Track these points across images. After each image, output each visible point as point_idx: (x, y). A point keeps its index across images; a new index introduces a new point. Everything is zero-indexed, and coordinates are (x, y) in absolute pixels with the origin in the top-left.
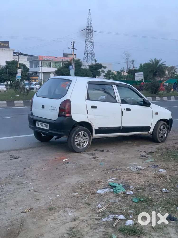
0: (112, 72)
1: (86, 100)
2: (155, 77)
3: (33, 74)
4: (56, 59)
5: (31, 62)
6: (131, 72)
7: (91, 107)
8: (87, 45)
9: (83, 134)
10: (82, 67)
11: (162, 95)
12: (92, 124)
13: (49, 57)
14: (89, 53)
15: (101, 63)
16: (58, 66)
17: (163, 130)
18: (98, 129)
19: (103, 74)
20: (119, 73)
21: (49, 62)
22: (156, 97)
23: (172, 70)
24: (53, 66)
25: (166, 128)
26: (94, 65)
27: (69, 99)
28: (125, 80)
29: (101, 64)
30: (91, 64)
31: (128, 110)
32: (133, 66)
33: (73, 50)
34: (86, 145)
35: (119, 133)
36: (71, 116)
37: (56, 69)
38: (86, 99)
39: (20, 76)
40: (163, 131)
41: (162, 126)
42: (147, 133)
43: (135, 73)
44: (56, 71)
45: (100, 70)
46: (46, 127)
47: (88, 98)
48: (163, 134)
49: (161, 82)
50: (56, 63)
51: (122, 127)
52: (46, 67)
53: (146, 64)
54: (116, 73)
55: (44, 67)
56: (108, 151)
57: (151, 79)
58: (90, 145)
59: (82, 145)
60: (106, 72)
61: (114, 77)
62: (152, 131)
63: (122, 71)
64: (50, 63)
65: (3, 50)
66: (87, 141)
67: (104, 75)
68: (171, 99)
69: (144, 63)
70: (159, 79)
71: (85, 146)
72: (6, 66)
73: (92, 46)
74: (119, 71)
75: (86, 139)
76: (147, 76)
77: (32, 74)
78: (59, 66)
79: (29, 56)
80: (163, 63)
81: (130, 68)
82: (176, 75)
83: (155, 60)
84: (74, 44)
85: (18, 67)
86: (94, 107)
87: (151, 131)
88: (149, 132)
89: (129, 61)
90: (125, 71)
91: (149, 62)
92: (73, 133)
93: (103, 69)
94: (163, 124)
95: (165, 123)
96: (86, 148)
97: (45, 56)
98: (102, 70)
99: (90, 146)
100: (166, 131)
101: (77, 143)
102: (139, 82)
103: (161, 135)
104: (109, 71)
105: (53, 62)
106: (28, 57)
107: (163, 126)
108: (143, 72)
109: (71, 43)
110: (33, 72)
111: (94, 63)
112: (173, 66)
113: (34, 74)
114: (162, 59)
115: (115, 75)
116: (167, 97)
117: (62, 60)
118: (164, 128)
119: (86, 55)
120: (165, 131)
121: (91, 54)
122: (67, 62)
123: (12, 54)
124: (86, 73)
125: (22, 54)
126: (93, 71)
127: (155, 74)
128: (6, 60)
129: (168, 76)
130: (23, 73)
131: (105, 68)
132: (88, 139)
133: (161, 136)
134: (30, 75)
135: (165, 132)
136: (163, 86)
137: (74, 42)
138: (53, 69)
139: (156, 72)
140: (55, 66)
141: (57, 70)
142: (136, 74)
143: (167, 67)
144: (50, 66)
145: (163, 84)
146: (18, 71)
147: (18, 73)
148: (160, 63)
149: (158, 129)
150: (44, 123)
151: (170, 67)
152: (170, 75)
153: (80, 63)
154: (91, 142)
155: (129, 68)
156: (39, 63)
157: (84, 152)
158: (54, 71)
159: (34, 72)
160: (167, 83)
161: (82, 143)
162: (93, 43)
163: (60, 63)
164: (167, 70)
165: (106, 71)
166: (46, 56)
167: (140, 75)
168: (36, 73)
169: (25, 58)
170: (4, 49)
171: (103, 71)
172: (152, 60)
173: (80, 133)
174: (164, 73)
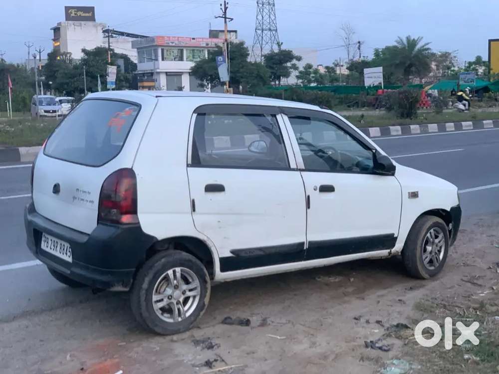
0: (315, 67)
1: (188, 166)
2: (409, 75)
3: (144, 76)
4: (193, 43)
5: (140, 51)
6: (356, 68)
7: (204, 190)
8: (261, 11)
9: (178, 275)
10: (250, 59)
11: (425, 121)
12: (209, 243)
13: (178, 37)
14: (267, 28)
15: (290, 50)
16: (197, 56)
17: (433, 243)
18: (230, 255)
19: (294, 73)
20: (330, 70)
21: (178, 49)
22: (411, 126)
23: (445, 61)
24: (187, 59)
25: (441, 236)
26: (277, 54)
27: (130, 167)
28: (345, 84)
29: (292, 51)
30: (270, 52)
31: (327, 189)
32: (360, 54)
33: (225, 22)
34: (190, 309)
35: (301, 261)
36: (139, 223)
37: (193, 64)
38: (190, 162)
39: (114, 80)
40: (435, 246)
41: (432, 231)
42: (388, 254)
43: (365, 69)
44: (192, 68)
45: (289, 64)
46: (66, 254)
47: (196, 161)
48: (434, 254)
49: (421, 87)
50: (194, 50)
51: (309, 242)
52: (172, 60)
53: (388, 48)
54: (322, 70)
55: (166, 60)
56: (264, 323)
57: (399, 82)
58: (206, 307)
59: (177, 310)
60: (301, 69)
61: (320, 79)
62: (402, 248)
63: (336, 65)
64: (182, 51)
65: (81, 25)
66: (194, 297)
67: (298, 74)
68: (446, 129)
69: (384, 47)
70: (416, 81)
71: (188, 314)
72: (83, 60)
73: (272, 13)
74: (331, 65)
75: (190, 290)
76: (392, 74)
77: (142, 75)
78: (199, 57)
79: (138, 38)
80: (425, 45)
81: (354, 57)
82: (453, 71)
83: (408, 39)
84: (226, 8)
85: (110, 61)
86: (214, 188)
87: (399, 246)
88: (394, 250)
89: (352, 43)
90: (344, 64)
91: (395, 44)
92: (145, 276)
93: (294, 61)
94: (434, 223)
95: (440, 220)
96: (192, 319)
97: (169, 37)
98: (293, 65)
99: (204, 311)
100: (442, 243)
101: (161, 305)
102: (373, 89)
103: (429, 256)
104: (309, 66)
105: (187, 50)
106: (135, 39)
107: (434, 230)
108: (381, 68)
109: (221, 5)
110: (145, 71)
111: (276, 50)
112: (446, 53)
113: (147, 76)
114: (422, 38)
115: (321, 75)
116: (438, 125)
117: (207, 45)
118: (435, 235)
119: (259, 32)
120: (440, 245)
121: (270, 30)
122: (217, 49)
123: (101, 35)
124: (258, 72)
125: (122, 34)
126: (275, 66)
127: (408, 71)
128: (83, 48)
129: (436, 74)
130: (120, 75)
131: (299, 59)
132: (199, 289)
133: (428, 260)
134: (138, 78)
135: (441, 247)
136: (426, 97)
137: (228, 3)
138: (187, 65)
139: (410, 66)
140: (191, 58)
141: (195, 66)
142: (366, 71)
143: (433, 55)
144: (181, 59)
145: (427, 92)
146: (109, 71)
147: (110, 75)
148: (418, 47)
149: (419, 242)
150: (60, 242)
151: (440, 54)
152: (441, 71)
153: (245, 50)
154: (207, 300)
155: (352, 58)
156: (157, 51)
157: (184, 331)
158: (189, 68)
159: (147, 71)
160: (434, 89)
161: (177, 304)
162: (274, 6)
163: (203, 50)
164: (435, 61)
165: (301, 65)
166: (173, 37)
167: (375, 75)
168: (152, 74)
169: (129, 42)
170: (83, 23)
171: (295, 67)
172: (401, 40)
173: (170, 272)
174: (427, 69)
